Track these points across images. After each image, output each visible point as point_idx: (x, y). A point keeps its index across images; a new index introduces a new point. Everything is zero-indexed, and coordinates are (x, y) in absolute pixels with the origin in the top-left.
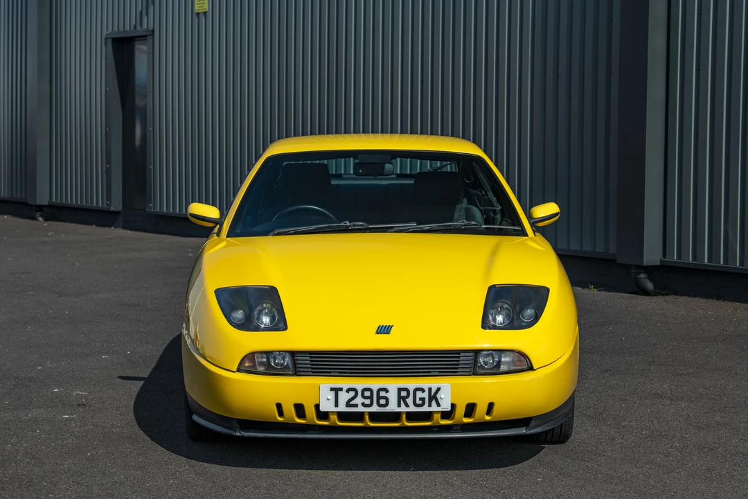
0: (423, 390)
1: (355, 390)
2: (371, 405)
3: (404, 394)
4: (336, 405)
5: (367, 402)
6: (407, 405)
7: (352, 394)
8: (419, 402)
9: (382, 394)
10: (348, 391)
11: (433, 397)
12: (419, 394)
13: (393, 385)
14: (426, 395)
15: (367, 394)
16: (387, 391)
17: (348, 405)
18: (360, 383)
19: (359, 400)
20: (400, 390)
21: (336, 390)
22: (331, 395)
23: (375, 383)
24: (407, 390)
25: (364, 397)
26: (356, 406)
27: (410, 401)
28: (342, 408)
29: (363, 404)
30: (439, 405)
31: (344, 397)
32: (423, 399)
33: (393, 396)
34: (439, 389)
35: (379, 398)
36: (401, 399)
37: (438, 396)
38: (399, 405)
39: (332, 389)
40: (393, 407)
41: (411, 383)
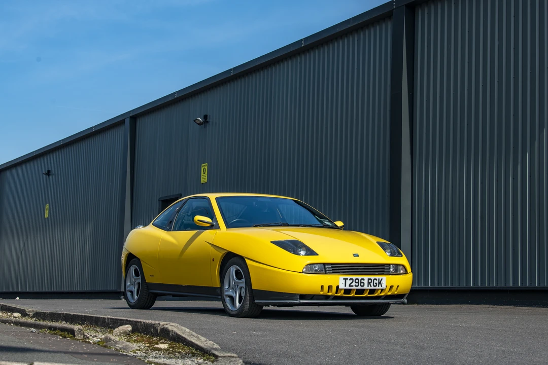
0: (377, 279)
1: (352, 279)
2: (357, 286)
3: (370, 281)
4: (345, 286)
5: (357, 284)
6: (371, 286)
7: (351, 281)
8: (375, 285)
9: (362, 281)
11: (380, 283)
12: (375, 281)
13: (366, 277)
14: (377, 282)
15: (357, 281)
16: (364, 280)
17: (350, 286)
18: (354, 277)
19: (354, 284)
20: (369, 279)
21: (346, 279)
22: (343, 282)
23: (360, 277)
24: (371, 279)
25: (356, 282)
26: (353, 286)
27: (372, 284)
28: (348, 287)
29: (355, 285)
30: (381, 286)
31: (348, 282)
32: (376, 283)
33: (366, 282)
34: (382, 279)
35: (361, 283)
36: (369, 283)
37: (382, 282)
38: (368, 286)
39: (344, 279)
40: (366, 287)
41: (372, 277)
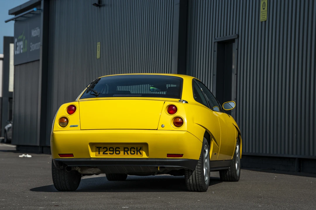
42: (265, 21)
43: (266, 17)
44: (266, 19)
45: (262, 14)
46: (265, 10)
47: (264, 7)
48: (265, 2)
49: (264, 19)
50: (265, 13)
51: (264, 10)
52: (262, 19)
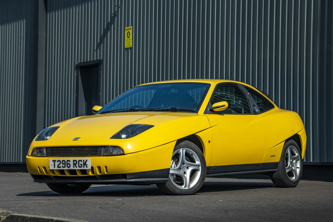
0: (81, 161)
3: (75, 162)
4: (55, 167)
5: (64, 166)
6: (76, 167)
7: (59, 162)
8: (80, 166)
9: (68, 162)
10: (58, 161)
13: (71, 159)
15: (64, 162)
16: (69, 161)
17: (58, 167)
18: (61, 159)
20: (74, 161)
21: (54, 161)
22: (53, 164)
23: (66, 159)
24: (76, 161)
25: (63, 164)
26: (60, 167)
27: (77, 165)
30: (87, 167)
31: (57, 164)
32: (81, 164)
33: (72, 163)
34: (87, 160)
35: (67, 164)
36: (74, 164)
37: (86, 163)
38: (74, 167)
39: (53, 161)
40: (72, 167)
41: (77, 159)
42: (131, 48)
43: (131, 44)
44: (131, 46)
45: (127, 42)
46: (130, 39)
47: (128, 36)
48: (129, 32)
49: (129, 46)
50: (130, 41)
51: (128, 39)
52: (127, 46)
